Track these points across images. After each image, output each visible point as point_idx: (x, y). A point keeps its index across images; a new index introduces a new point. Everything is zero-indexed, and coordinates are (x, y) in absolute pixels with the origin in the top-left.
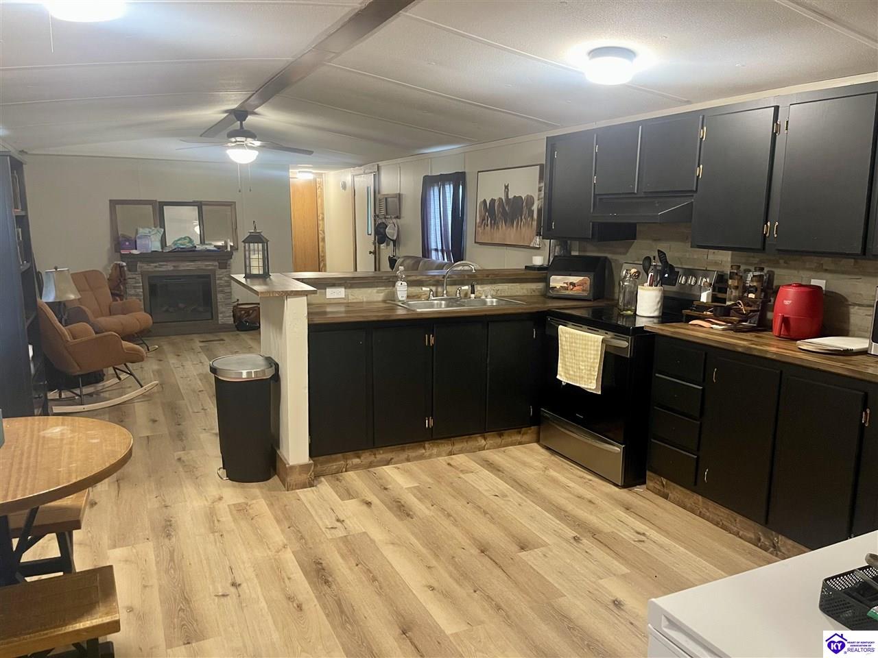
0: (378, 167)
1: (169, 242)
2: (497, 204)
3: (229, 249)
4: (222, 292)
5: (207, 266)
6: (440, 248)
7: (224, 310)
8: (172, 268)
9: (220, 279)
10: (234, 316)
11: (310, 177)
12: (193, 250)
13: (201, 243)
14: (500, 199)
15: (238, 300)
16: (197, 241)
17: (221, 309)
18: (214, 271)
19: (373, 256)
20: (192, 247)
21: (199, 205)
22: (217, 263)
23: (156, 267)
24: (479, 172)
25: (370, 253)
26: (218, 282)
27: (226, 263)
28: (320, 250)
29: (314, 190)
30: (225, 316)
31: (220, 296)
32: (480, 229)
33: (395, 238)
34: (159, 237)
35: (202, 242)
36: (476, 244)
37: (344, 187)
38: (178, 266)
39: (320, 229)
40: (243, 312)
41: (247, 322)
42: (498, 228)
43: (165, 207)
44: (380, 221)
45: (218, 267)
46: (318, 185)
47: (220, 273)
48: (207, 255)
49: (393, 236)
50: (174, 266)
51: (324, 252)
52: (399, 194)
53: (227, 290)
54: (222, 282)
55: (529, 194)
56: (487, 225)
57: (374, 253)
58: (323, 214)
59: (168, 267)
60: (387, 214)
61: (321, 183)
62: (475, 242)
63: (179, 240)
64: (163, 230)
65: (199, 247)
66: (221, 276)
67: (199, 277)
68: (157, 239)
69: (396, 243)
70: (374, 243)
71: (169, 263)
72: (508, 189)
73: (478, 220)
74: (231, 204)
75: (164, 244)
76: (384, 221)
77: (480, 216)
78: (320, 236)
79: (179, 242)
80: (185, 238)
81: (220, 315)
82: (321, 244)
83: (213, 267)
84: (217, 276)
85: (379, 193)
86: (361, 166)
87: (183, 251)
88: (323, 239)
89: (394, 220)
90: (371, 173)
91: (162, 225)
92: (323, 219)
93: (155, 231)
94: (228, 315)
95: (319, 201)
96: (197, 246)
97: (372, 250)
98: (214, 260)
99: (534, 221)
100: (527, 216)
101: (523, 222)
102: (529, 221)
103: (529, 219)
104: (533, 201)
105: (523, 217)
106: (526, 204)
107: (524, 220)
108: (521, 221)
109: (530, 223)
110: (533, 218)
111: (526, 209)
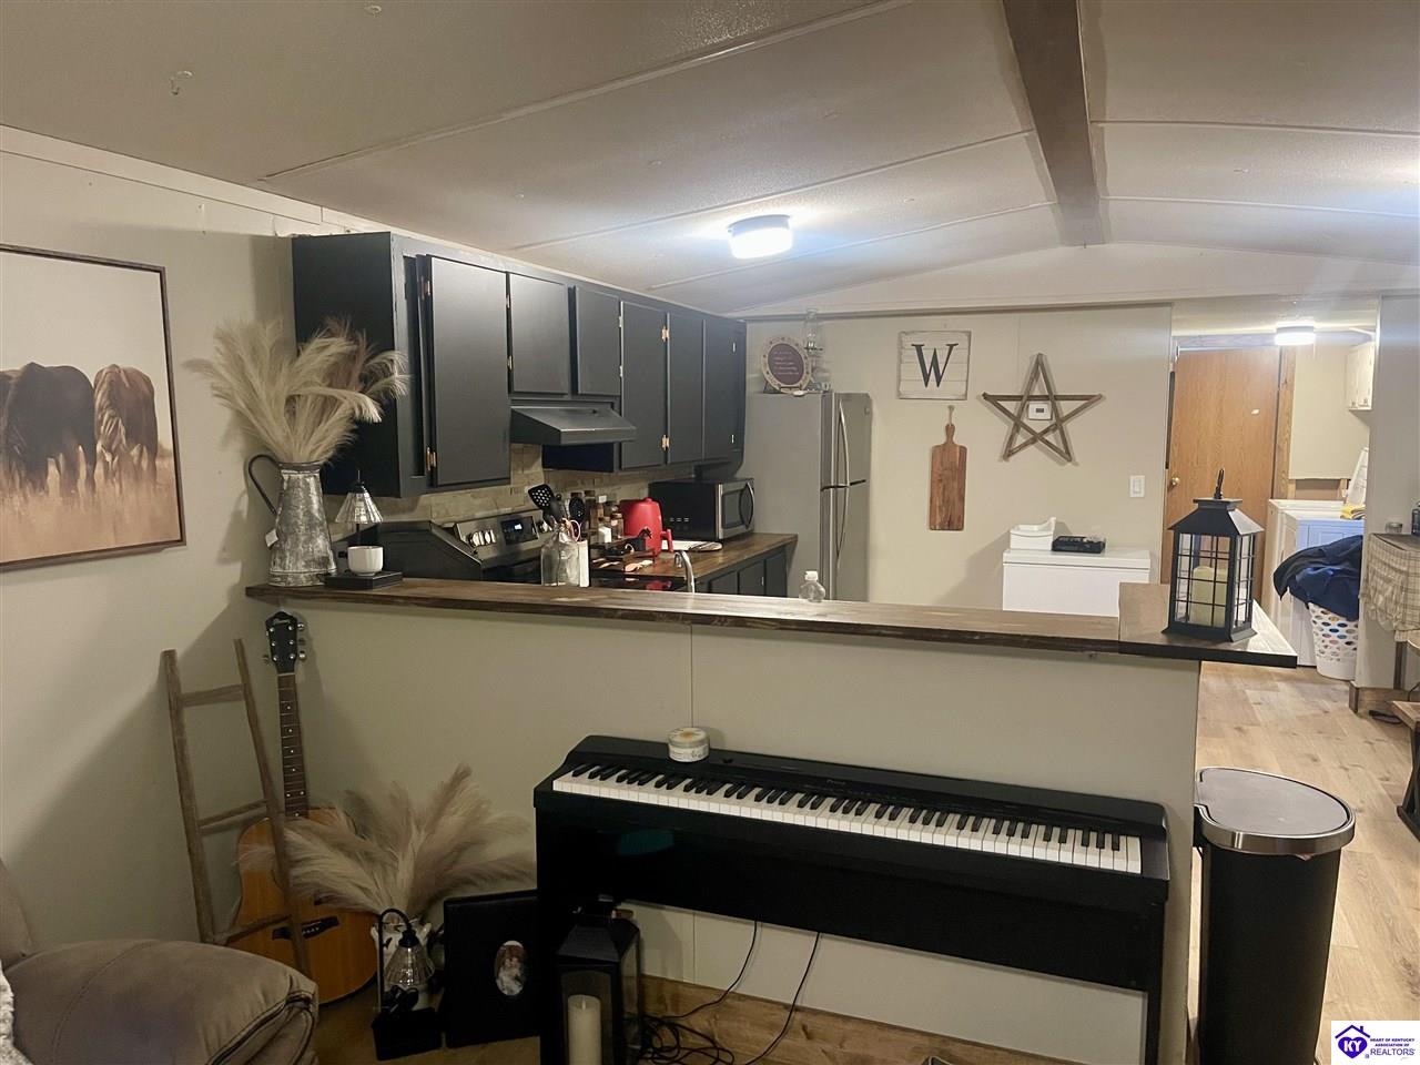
99: (163, 457)
100: (121, 441)
101: (106, 463)
102: (135, 460)
103: (135, 452)
104: (145, 389)
105: (99, 447)
106: (114, 400)
107: (108, 458)
108: (92, 459)
109: (145, 464)
110: (153, 448)
111: (111, 417)
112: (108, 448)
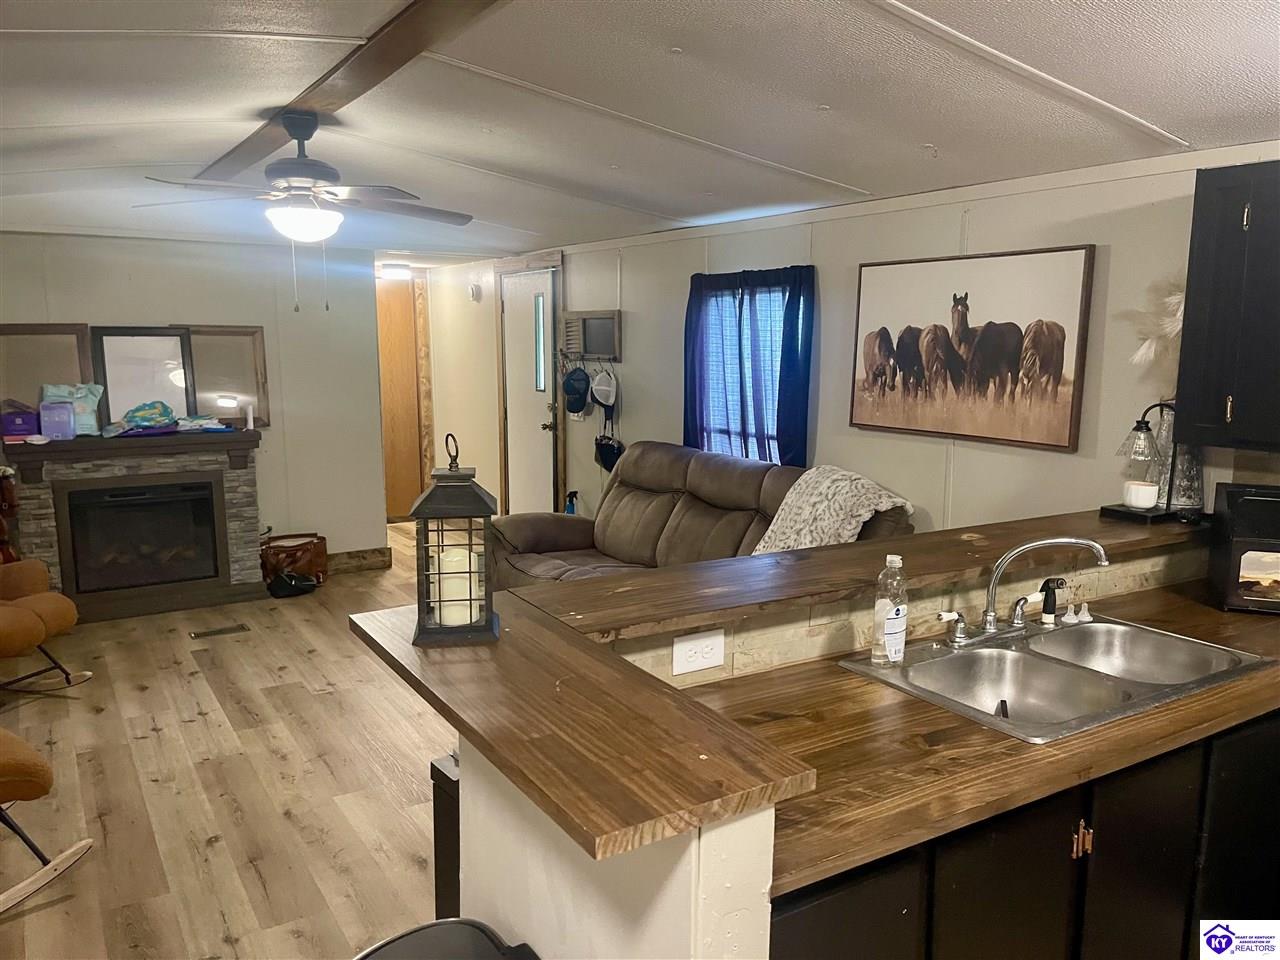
0: (563, 256)
1: (117, 415)
2: (924, 342)
3: (251, 426)
4: (237, 517)
5: (202, 463)
6: (735, 426)
7: (241, 555)
8: (124, 472)
9: (233, 490)
10: (263, 566)
11: (404, 275)
12: (170, 431)
13: (189, 414)
14: (938, 332)
15: (270, 529)
16: (179, 410)
17: (235, 552)
18: (219, 474)
19: (551, 433)
20: (167, 426)
21: (184, 334)
23: (86, 470)
24: (862, 266)
25: (545, 427)
26: (227, 496)
27: (246, 457)
28: (423, 414)
29: (411, 299)
30: (245, 567)
31: (233, 526)
32: (867, 394)
33: (611, 401)
34: (92, 403)
35: (193, 411)
36: (856, 430)
37: (477, 294)
38: (139, 467)
39: (422, 374)
40: (283, 556)
41: (291, 578)
42: (929, 395)
43: (105, 338)
44: (570, 367)
45: (227, 466)
46: (416, 290)
47: (232, 477)
48: (203, 441)
49: (607, 398)
50: (128, 467)
51: (430, 418)
52: (619, 311)
53: (248, 512)
54: (238, 495)
55: (1045, 320)
56: (893, 388)
57: (553, 427)
58: (428, 346)
59: (116, 470)
60: (586, 351)
61: (423, 288)
62: (852, 424)
63: (138, 410)
64: (101, 389)
65: (186, 425)
66: (236, 484)
67: (186, 488)
68: (89, 410)
69: (611, 412)
70: (553, 408)
71: (116, 462)
72: (966, 308)
73: (861, 374)
74: (253, 332)
75: (105, 420)
76: (579, 364)
77: (869, 367)
78: (423, 388)
79: (137, 414)
80: (152, 406)
81: (234, 567)
82: (424, 403)
83: (216, 467)
84: (226, 485)
85: (565, 309)
86: (518, 254)
87: (149, 433)
88: (429, 395)
89: (607, 366)
90: (547, 268)
91: (100, 377)
92: (428, 355)
93: (83, 392)
94: (249, 564)
95: (420, 322)
96: (181, 422)
97: (549, 420)
98: (219, 452)
99: (1064, 385)
100: (1036, 371)
101: (1023, 385)
102: (1044, 385)
103: (1044, 379)
104: (1060, 337)
105: (1021, 374)
106: (1035, 343)
107: (1026, 382)
108: (1015, 381)
109: (1050, 388)
110: (1058, 378)
111: (1032, 355)
112: (1026, 375)
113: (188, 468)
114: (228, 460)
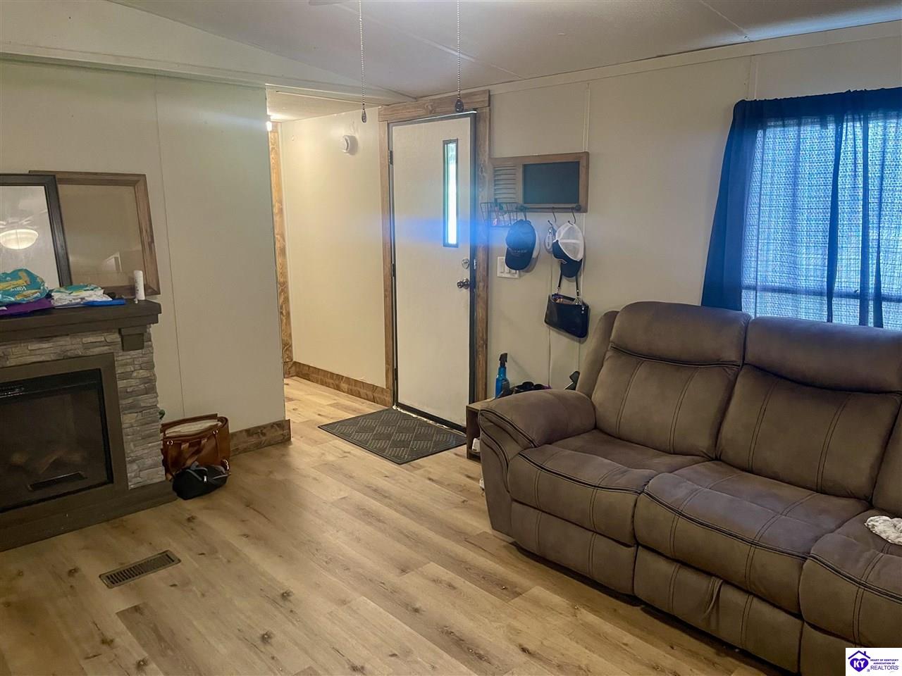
3: (141, 295)
4: (132, 408)
5: (87, 346)
7: (139, 453)
9: (127, 376)
10: (165, 462)
12: (42, 307)
13: (61, 285)
15: (162, 414)
16: (50, 279)
17: (133, 449)
18: (109, 359)
19: (466, 291)
20: (39, 301)
21: (48, 182)
22: (115, 337)
25: (461, 285)
26: (121, 384)
30: (145, 466)
31: (128, 420)
33: (580, 256)
35: (66, 278)
37: (352, 146)
40: (185, 446)
41: (201, 473)
45: (118, 347)
47: (125, 359)
48: (85, 318)
52: (586, 153)
54: (133, 382)
57: (470, 285)
60: (527, 201)
65: (62, 298)
66: (131, 369)
70: (470, 265)
74: (134, 182)
76: (519, 215)
78: (278, 245)
80: (15, 275)
81: (132, 470)
82: (279, 260)
83: (105, 349)
84: (119, 370)
85: (492, 155)
87: (14, 311)
88: (283, 251)
89: (566, 216)
90: (465, 111)
92: (281, 210)
94: (149, 462)
96: (55, 295)
98: (108, 330)
113: (69, 354)
114: (120, 340)
